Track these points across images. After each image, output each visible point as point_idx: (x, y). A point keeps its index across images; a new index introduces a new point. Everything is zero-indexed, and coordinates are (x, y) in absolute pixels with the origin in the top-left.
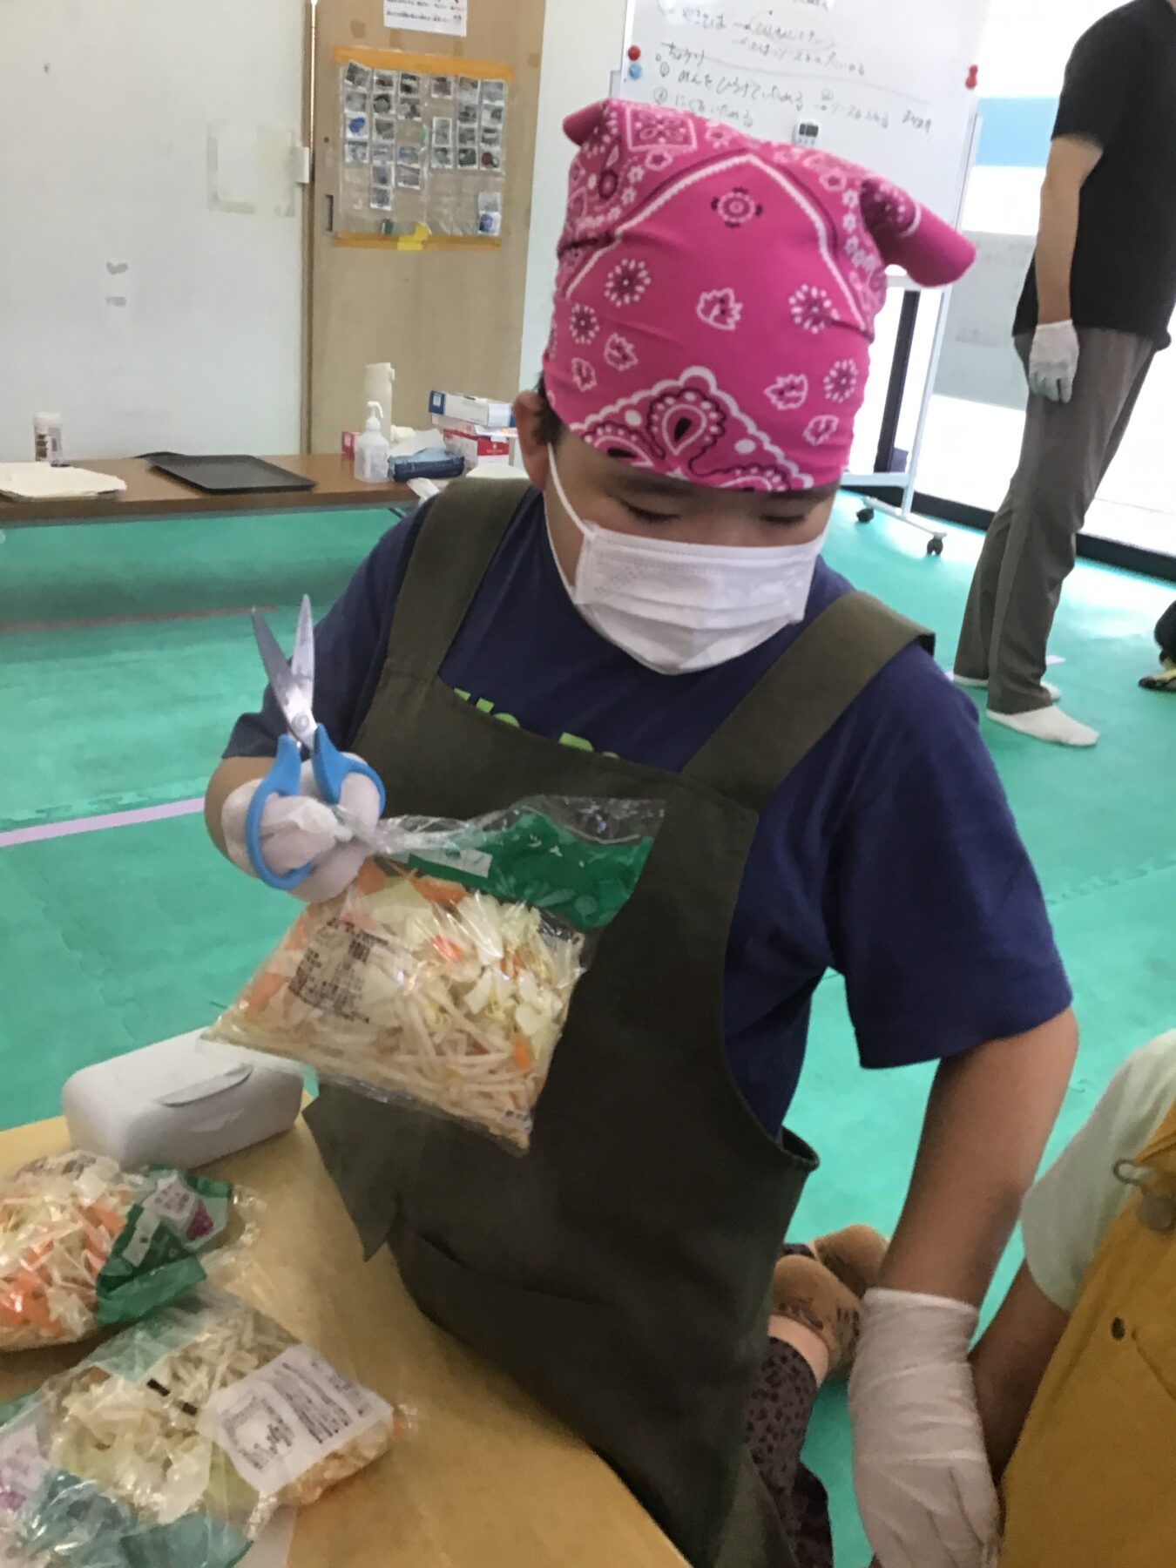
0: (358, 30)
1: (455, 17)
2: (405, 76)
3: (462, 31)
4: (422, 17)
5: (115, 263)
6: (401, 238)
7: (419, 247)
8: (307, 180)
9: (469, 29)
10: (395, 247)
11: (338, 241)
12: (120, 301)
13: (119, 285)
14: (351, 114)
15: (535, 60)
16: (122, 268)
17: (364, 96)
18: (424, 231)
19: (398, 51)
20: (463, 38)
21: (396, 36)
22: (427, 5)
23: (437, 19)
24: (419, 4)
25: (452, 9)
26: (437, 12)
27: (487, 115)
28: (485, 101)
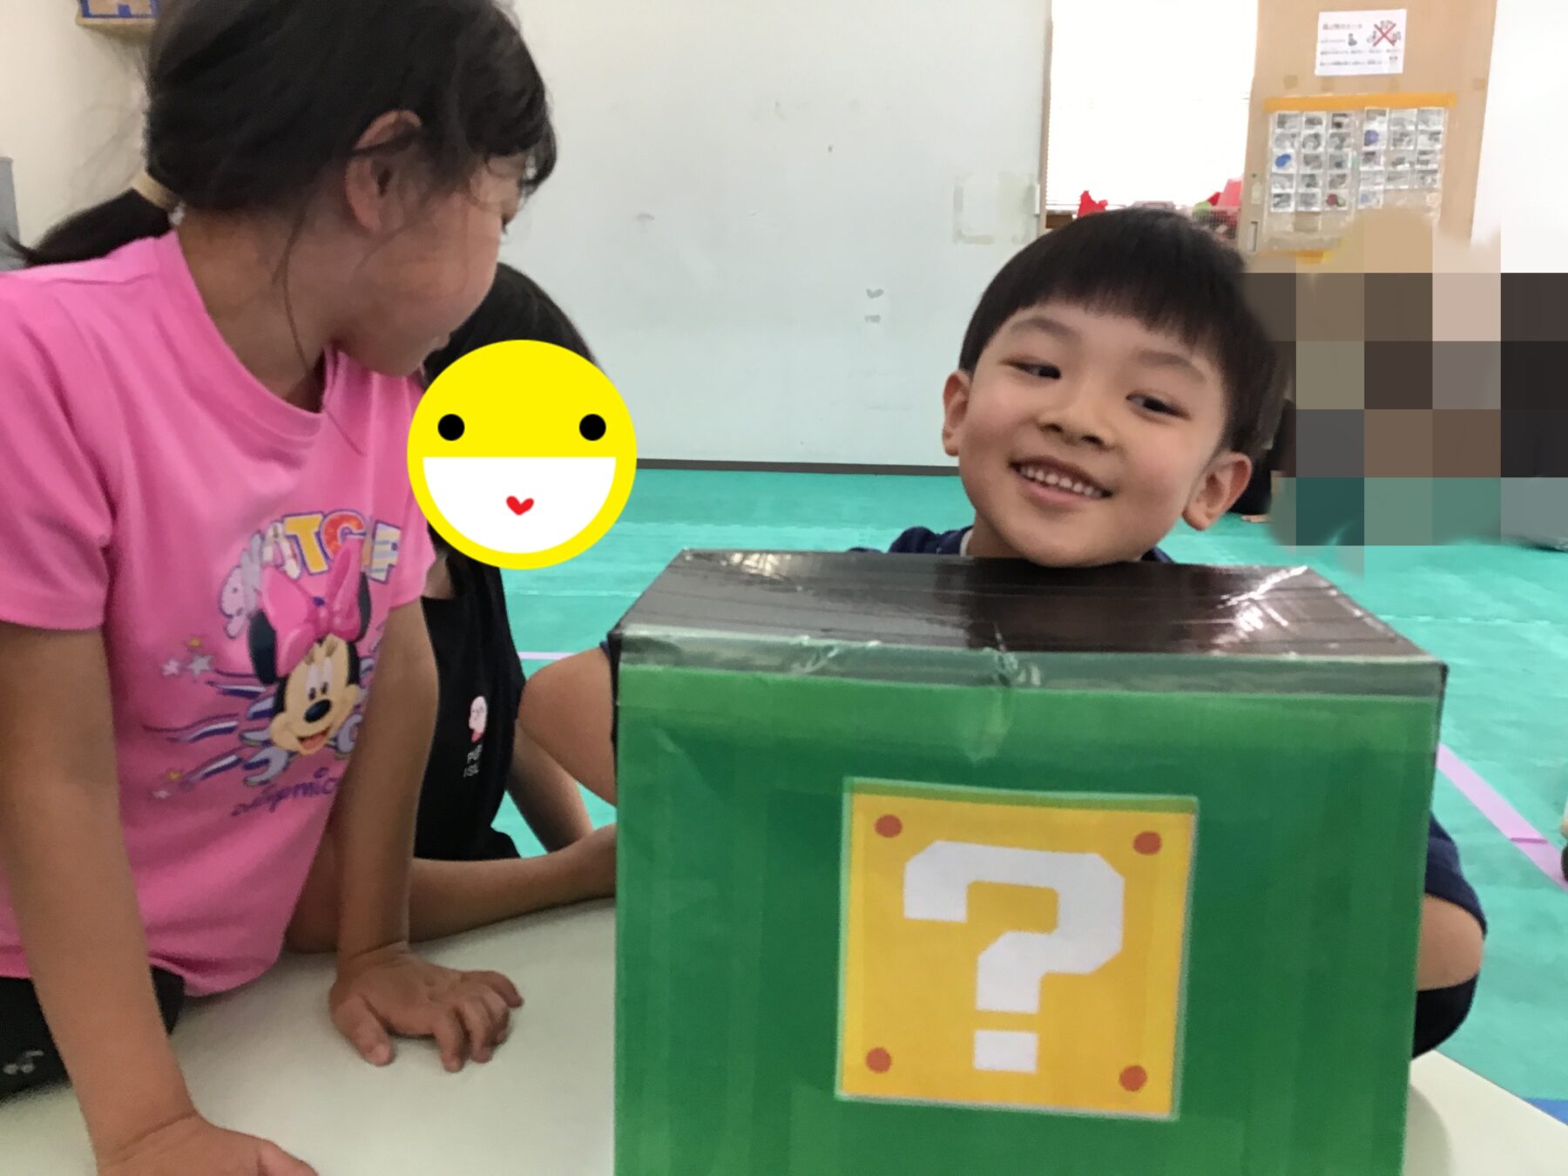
0: (1290, 83)
1: (1391, 58)
2: (1335, 115)
3: (1399, 68)
4: (1356, 63)
9: (1406, 66)
14: (1278, 152)
15: (1481, 85)
17: (1294, 136)
19: (1329, 95)
20: (1399, 74)
21: (1328, 82)
22: (1360, 52)
23: (1371, 62)
24: (1353, 52)
25: (1388, 51)
26: (1373, 57)
27: (1424, 139)
28: (1422, 127)
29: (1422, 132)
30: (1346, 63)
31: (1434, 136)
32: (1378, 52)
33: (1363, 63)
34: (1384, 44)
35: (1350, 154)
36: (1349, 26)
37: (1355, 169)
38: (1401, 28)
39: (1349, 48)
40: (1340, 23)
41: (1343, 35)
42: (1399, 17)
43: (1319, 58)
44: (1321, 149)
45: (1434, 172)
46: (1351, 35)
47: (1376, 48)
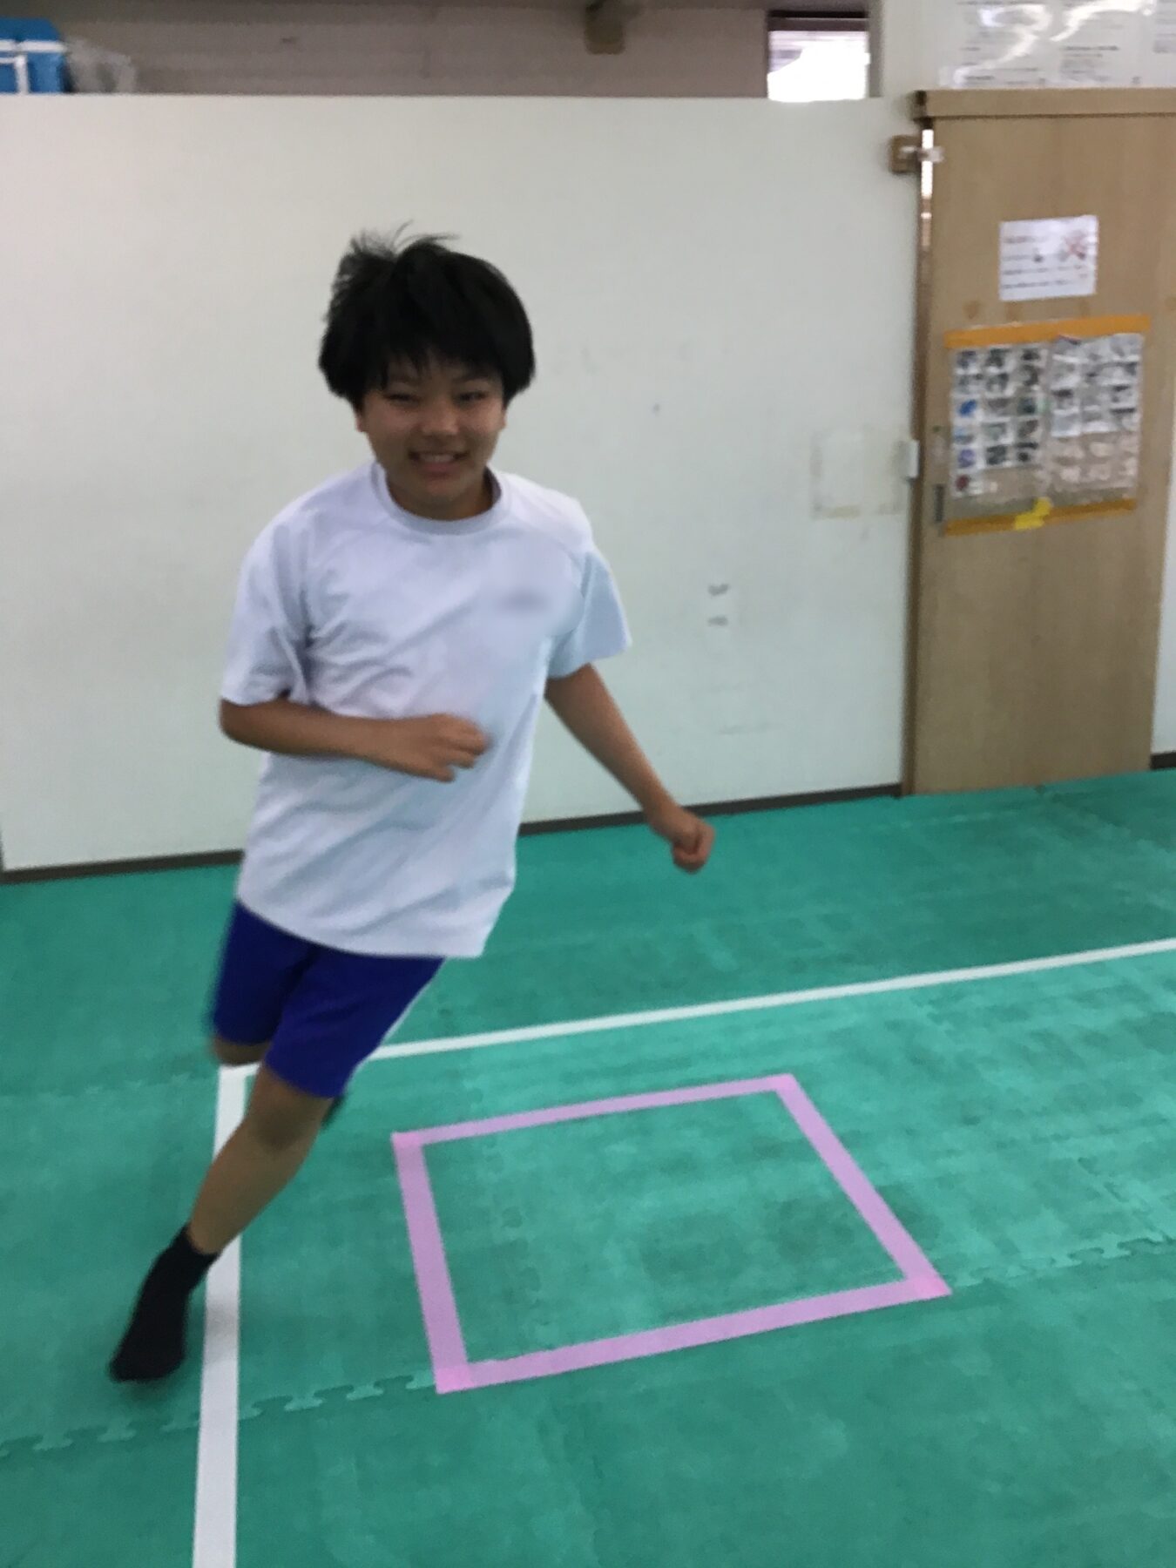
0: (973, 311)
1: (1082, 276)
3: (1086, 288)
4: (1043, 284)
5: (718, 583)
6: (1019, 517)
7: (1040, 522)
8: (913, 473)
9: (1098, 287)
10: (1010, 527)
11: (944, 532)
12: (720, 621)
13: (722, 605)
14: (966, 398)
16: (723, 589)
17: (978, 377)
18: (1044, 506)
19: (1016, 324)
20: (1091, 296)
21: (1015, 310)
22: (1047, 270)
23: (1060, 282)
24: (1041, 270)
25: (1077, 268)
26: (1060, 275)
27: (1119, 372)
28: (1117, 358)
29: (1119, 364)
30: (1032, 285)
31: (1130, 368)
32: (1067, 269)
33: (1051, 284)
34: (1074, 259)
35: (1039, 395)
36: (1034, 239)
37: (1048, 414)
38: (1092, 239)
39: (1035, 266)
40: (1024, 235)
41: (1028, 250)
42: (1088, 227)
43: (1006, 280)
44: (1010, 391)
45: (1131, 411)
46: (1037, 250)
47: (1065, 264)
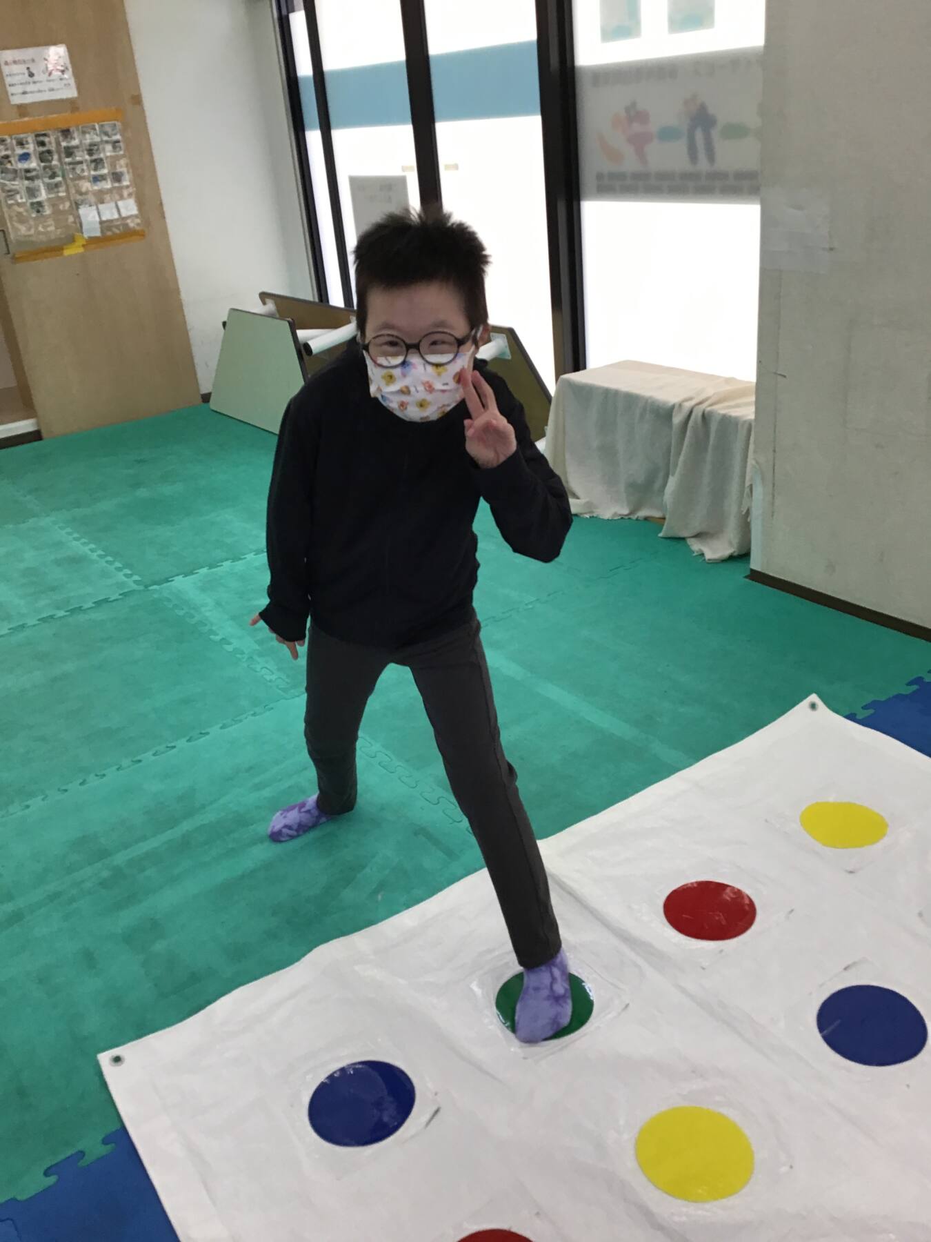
1: (65, 85)
2: (37, 136)
3: (72, 93)
4: (40, 91)
6: (65, 247)
7: (81, 250)
9: (79, 92)
10: (62, 254)
11: (15, 260)
15: (137, 100)
18: (80, 239)
19: (26, 119)
20: (76, 98)
21: (23, 110)
22: (41, 82)
23: (52, 90)
24: (34, 82)
25: (61, 79)
26: (52, 85)
27: (109, 147)
28: (105, 138)
29: (107, 142)
30: (32, 92)
31: (116, 144)
32: (53, 80)
33: (45, 91)
34: (56, 73)
36: (24, 62)
37: (65, 177)
38: (66, 60)
39: (31, 79)
40: (17, 59)
41: (21, 68)
43: (11, 90)
46: (28, 68)
47: (52, 78)
